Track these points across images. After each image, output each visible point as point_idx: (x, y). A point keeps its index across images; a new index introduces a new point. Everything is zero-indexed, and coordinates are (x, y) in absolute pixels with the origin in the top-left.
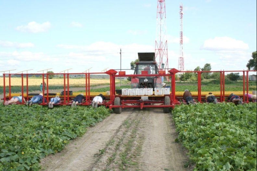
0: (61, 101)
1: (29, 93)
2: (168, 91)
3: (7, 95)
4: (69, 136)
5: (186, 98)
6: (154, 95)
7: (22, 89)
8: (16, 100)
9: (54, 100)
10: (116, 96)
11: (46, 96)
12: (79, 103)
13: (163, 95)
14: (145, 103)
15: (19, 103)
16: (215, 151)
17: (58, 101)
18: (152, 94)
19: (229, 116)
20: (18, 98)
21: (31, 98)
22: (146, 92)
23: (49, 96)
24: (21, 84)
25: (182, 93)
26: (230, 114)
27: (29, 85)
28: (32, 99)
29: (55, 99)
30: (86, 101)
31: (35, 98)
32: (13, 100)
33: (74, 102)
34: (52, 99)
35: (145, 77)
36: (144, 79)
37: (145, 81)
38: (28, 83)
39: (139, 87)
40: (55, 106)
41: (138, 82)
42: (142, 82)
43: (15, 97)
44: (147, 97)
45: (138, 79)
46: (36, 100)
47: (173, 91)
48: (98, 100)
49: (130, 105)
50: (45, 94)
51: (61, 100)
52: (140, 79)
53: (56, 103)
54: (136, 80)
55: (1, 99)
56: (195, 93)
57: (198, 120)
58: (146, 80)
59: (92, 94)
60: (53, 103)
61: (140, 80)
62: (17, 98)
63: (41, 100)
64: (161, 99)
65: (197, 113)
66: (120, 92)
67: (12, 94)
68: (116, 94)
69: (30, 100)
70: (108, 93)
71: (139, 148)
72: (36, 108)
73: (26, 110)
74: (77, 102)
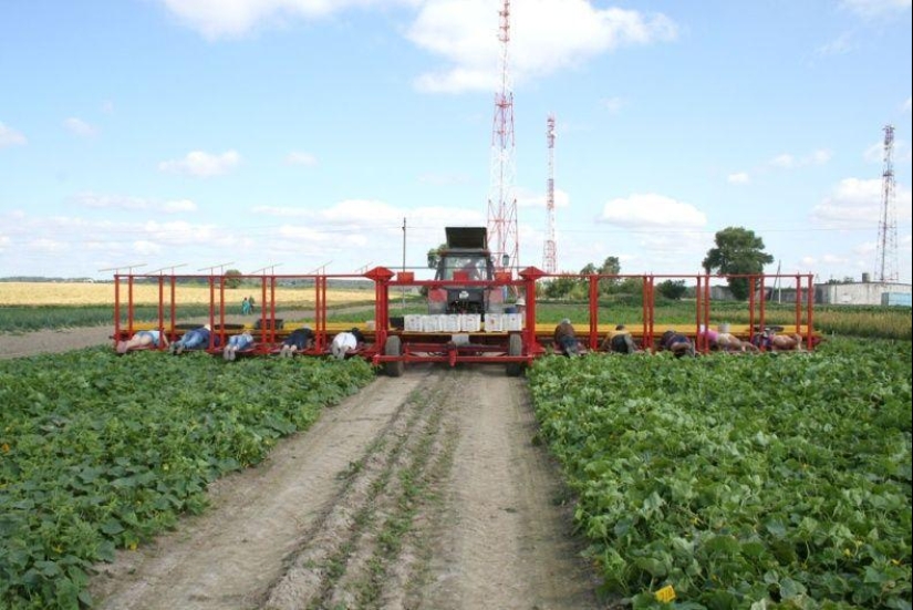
0: (255, 344)
1: (177, 323)
2: (516, 322)
3: (124, 327)
4: (277, 428)
5: (561, 340)
6: (482, 330)
7: (160, 312)
8: (145, 339)
9: (237, 341)
10: (390, 334)
11: (218, 331)
12: (298, 348)
13: (505, 333)
14: (462, 350)
16: (626, 467)
17: (248, 345)
18: (478, 329)
19: (661, 382)
20: (152, 335)
21: (183, 334)
22: (464, 323)
23: (227, 331)
24: (156, 300)
25: (551, 328)
26: (664, 378)
28: (184, 338)
29: (240, 338)
30: (316, 343)
31: (191, 337)
32: (137, 340)
33: (287, 347)
34: (233, 339)
35: (462, 287)
36: (460, 291)
37: (461, 296)
39: (448, 312)
40: (239, 355)
41: (446, 298)
42: (454, 298)
43: (144, 332)
44: (467, 336)
45: (444, 293)
46: (194, 340)
47: (530, 321)
48: (346, 341)
49: (424, 355)
50: (217, 327)
51: (255, 340)
52: (450, 292)
53: (242, 349)
54: (440, 294)
55: (110, 337)
56: (584, 328)
57: (587, 391)
58: (464, 295)
59: (330, 327)
60: (235, 348)
61: (449, 294)
62: (147, 334)
63: (204, 341)
64: (501, 341)
65: (585, 376)
66: (399, 323)
67: (136, 326)
68: (391, 329)
69: (180, 339)
70: (370, 325)
71: (446, 460)
72: (198, 358)
73: (173, 364)
74: (294, 347)
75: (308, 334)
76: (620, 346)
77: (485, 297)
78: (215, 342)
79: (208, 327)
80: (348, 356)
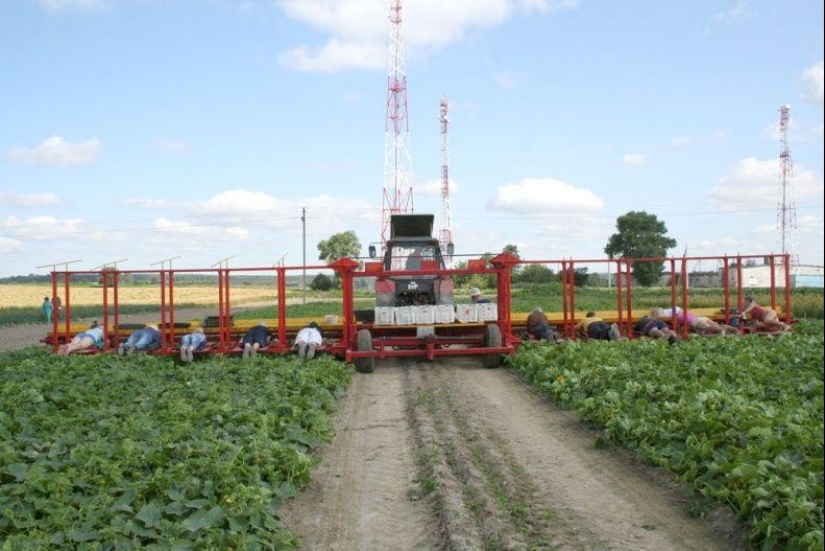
0: (210, 343)
1: (121, 322)
2: (489, 313)
3: (62, 328)
4: (303, 441)
5: (534, 329)
6: (457, 321)
7: (104, 311)
8: (87, 342)
9: (190, 339)
10: (360, 328)
11: (168, 331)
12: (261, 346)
13: (481, 322)
15: (93, 349)
16: (770, 469)
17: (202, 345)
18: (453, 321)
20: (91, 337)
21: (129, 335)
23: (178, 330)
24: (100, 302)
25: (523, 317)
27: (120, 302)
28: (131, 340)
29: (194, 338)
30: (278, 341)
31: (138, 338)
32: (76, 343)
33: (248, 345)
34: (186, 338)
35: (410, 277)
36: (408, 282)
37: (410, 287)
38: (119, 296)
39: (398, 304)
40: (198, 356)
41: (394, 290)
42: (402, 290)
43: (82, 334)
44: (432, 328)
45: (392, 284)
46: (142, 342)
47: (503, 311)
48: (310, 337)
49: (388, 349)
50: (168, 326)
51: (209, 339)
52: (398, 283)
53: (198, 348)
54: (387, 286)
55: (41, 341)
56: (557, 316)
58: (413, 286)
59: (290, 322)
60: (192, 348)
61: (397, 286)
63: (154, 341)
64: (475, 334)
66: (368, 316)
67: (74, 327)
68: (359, 323)
69: (126, 340)
70: (337, 320)
72: (143, 363)
73: (121, 370)
74: (256, 345)
75: (267, 332)
76: (600, 332)
77: (436, 288)
78: (167, 342)
79: (155, 327)
80: (318, 353)
